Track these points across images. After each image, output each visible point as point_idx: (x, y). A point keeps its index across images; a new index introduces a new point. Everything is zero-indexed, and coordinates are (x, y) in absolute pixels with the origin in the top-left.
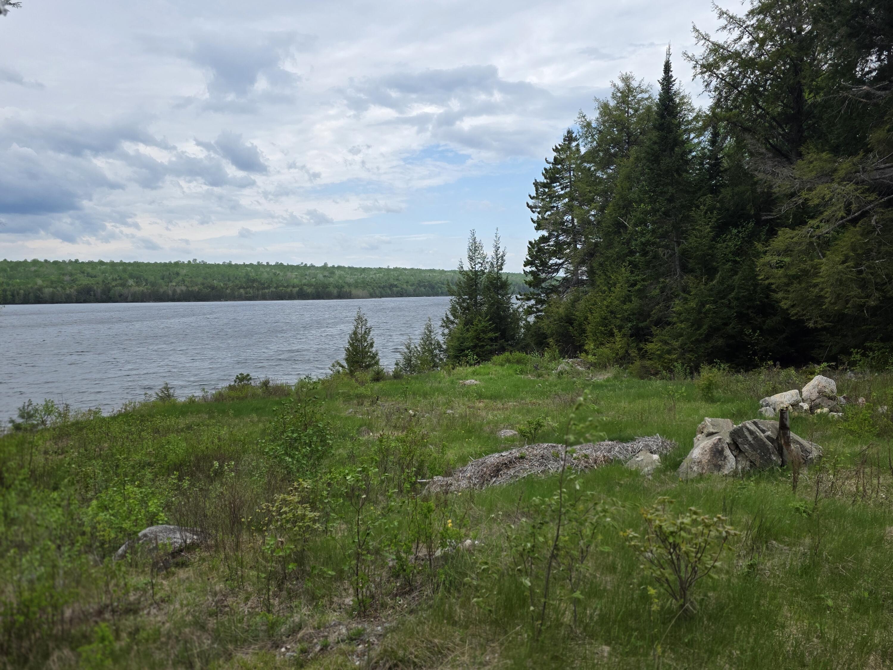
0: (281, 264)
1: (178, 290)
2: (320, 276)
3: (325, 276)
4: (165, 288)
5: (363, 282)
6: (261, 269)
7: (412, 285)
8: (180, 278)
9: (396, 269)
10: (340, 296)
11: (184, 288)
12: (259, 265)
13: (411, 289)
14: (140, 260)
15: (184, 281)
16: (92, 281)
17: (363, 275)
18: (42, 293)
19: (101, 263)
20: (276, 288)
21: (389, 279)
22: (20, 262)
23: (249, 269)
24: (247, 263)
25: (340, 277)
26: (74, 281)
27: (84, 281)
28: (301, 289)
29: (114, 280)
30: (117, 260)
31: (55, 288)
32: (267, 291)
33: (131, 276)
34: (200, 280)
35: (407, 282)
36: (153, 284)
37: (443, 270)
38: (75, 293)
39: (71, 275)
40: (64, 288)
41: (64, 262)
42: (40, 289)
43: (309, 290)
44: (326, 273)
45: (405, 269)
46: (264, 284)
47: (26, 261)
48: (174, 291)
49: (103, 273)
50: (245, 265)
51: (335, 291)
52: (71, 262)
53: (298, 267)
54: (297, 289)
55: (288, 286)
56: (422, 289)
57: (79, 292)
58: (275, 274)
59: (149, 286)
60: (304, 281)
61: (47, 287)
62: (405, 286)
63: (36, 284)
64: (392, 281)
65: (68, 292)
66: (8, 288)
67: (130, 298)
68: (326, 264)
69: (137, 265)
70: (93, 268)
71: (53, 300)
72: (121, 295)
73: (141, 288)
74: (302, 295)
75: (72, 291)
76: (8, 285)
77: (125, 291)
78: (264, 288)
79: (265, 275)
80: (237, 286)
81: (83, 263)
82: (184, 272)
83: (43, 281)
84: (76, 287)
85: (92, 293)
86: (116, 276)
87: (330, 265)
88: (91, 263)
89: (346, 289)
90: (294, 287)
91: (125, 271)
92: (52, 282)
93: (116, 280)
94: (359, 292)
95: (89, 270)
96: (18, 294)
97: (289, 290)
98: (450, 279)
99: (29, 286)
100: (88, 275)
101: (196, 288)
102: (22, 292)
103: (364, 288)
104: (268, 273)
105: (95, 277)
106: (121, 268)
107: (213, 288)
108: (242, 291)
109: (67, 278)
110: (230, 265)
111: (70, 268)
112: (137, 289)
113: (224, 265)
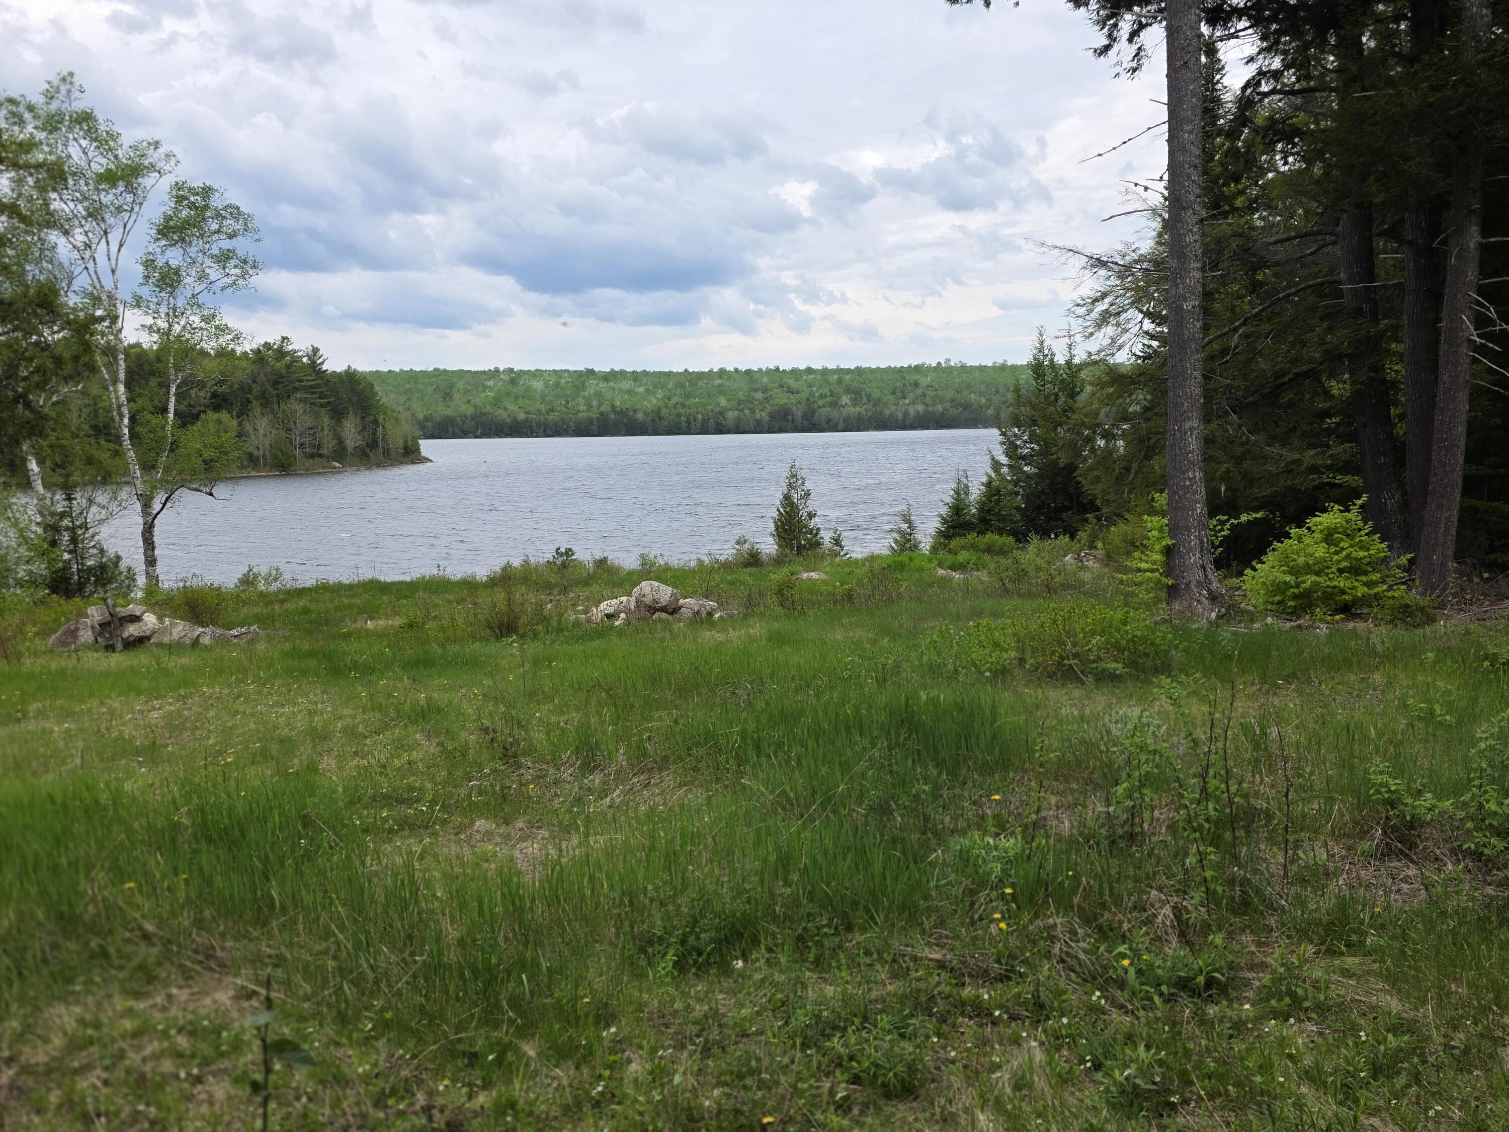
1: (912, 412)
4: (893, 407)
8: (919, 391)
11: (920, 408)
14: (864, 365)
15: (923, 395)
16: (792, 399)
18: (725, 419)
19: (809, 371)
22: (703, 373)
26: (768, 399)
27: (782, 399)
29: (822, 396)
30: (832, 366)
31: (742, 410)
33: (848, 391)
34: (950, 394)
36: (878, 402)
38: (768, 418)
39: (765, 390)
40: (752, 411)
41: (760, 370)
42: (723, 413)
47: (710, 371)
48: (906, 413)
49: (810, 386)
52: (769, 371)
57: (772, 416)
59: (870, 406)
61: (731, 409)
63: (718, 405)
65: (758, 416)
66: (683, 411)
67: (841, 425)
69: (859, 371)
70: (797, 380)
71: (738, 429)
72: (829, 421)
73: (858, 409)
75: (763, 415)
76: (684, 406)
77: (834, 414)
80: (1005, 402)
81: (784, 371)
82: (925, 381)
83: (728, 400)
84: (769, 409)
85: (790, 418)
86: (826, 391)
88: (794, 371)
91: (840, 382)
92: (739, 402)
93: (825, 396)
95: (791, 382)
96: (695, 419)
99: (709, 408)
100: (791, 391)
101: (939, 408)
102: (700, 416)
106: (835, 377)
107: (966, 407)
109: (759, 395)
110: (1003, 367)
111: (765, 380)
112: (852, 409)
113: (994, 367)
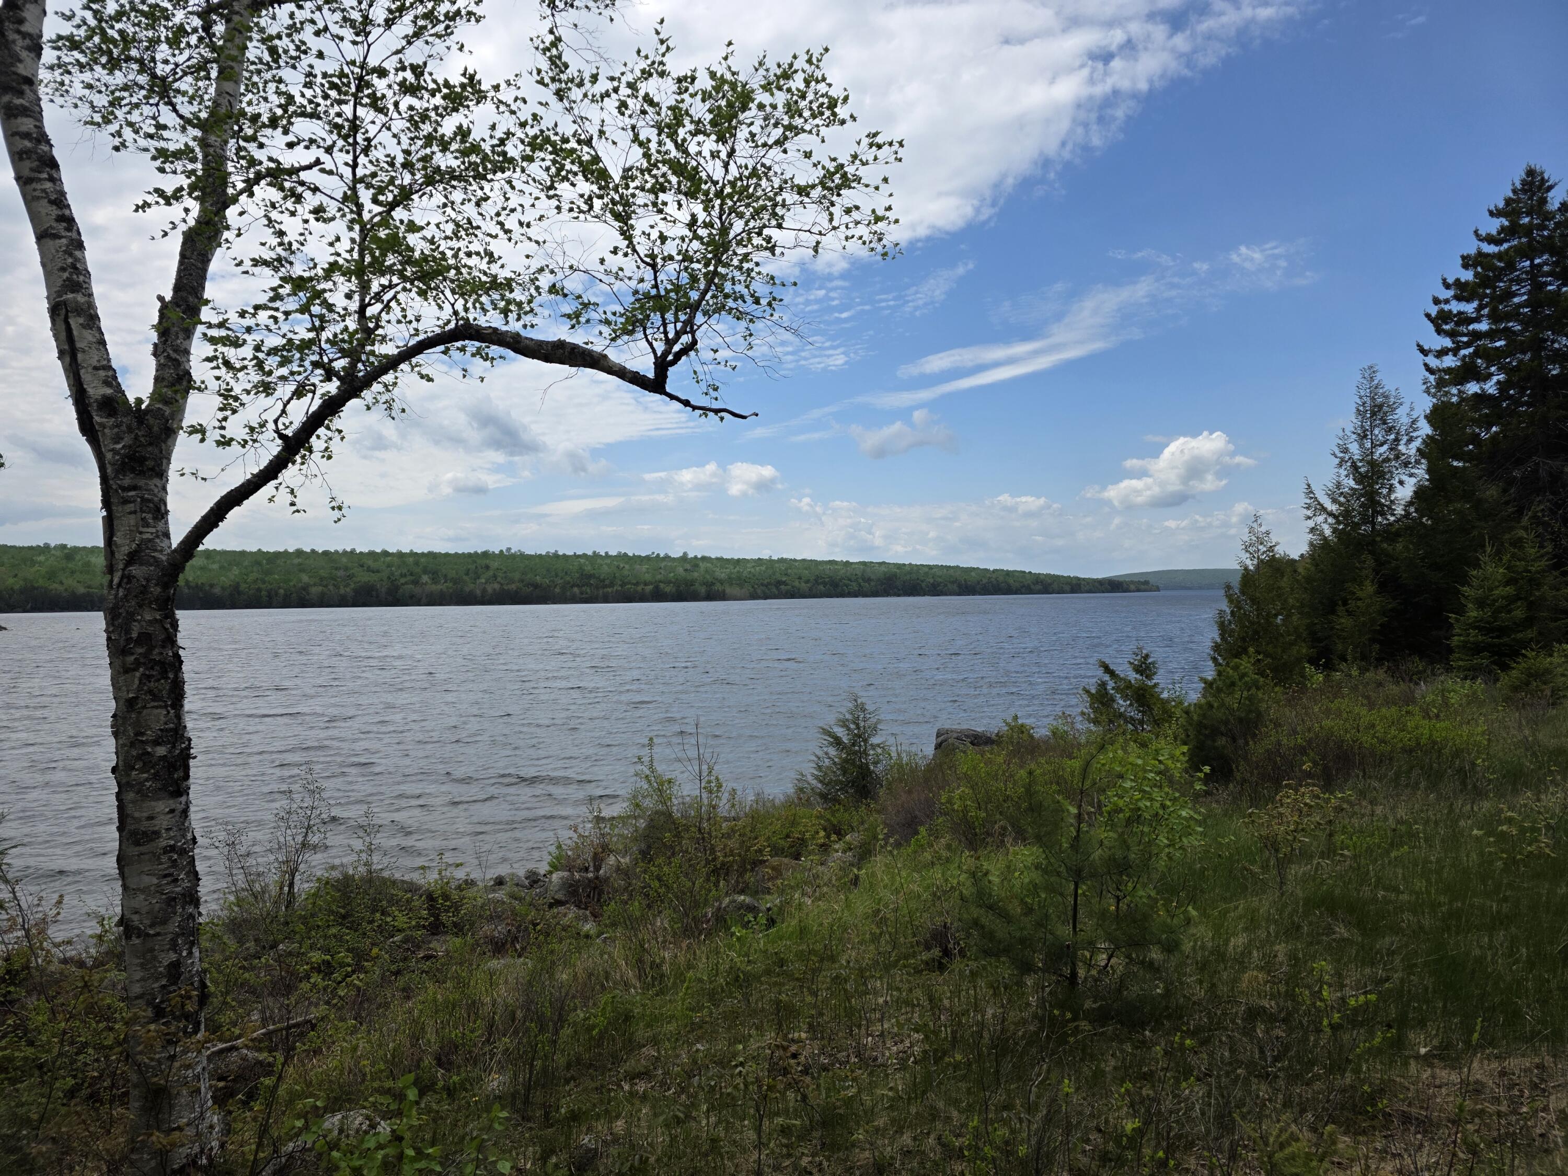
0: (625, 554)
1: (489, 589)
2: (680, 571)
3: (686, 570)
4: (472, 586)
5: (739, 579)
6: (599, 561)
7: (807, 582)
8: (491, 573)
9: (782, 560)
10: (711, 596)
11: (497, 586)
12: (596, 555)
13: (804, 587)
14: (435, 550)
15: (495, 576)
16: (374, 577)
17: (737, 569)
18: (308, 594)
19: (385, 553)
20: (621, 586)
21: (774, 573)
22: (279, 553)
23: (582, 561)
24: (579, 553)
25: (707, 571)
26: (350, 577)
27: (364, 577)
28: (657, 587)
29: (402, 576)
30: (406, 550)
31: (326, 586)
32: (610, 590)
33: (425, 571)
34: (517, 576)
35: (800, 578)
36: (455, 581)
37: (847, 562)
38: (352, 593)
39: (346, 569)
40: (336, 587)
41: (337, 552)
42: (305, 588)
43: (668, 589)
44: (688, 566)
45: (795, 560)
46: (603, 581)
47: (286, 552)
48: (484, 590)
49: (388, 566)
50: (576, 556)
51: (703, 590)
52: (345, 552)
53: (648, 558)
54: (651, 587)
55: (637, 584)
56: (821, 587)
57: (356, 591)
58: (618, 567)
59: (450, 584)
60: (659, 577)
61: (315, 585)
62: (796, 584)
63: (300, 581)
64: (778, 576)
65: (342, 591)
66: (263, 586)
67: (424, 600)
68: (685, 554)
69: (431, 555)
70: (375, 560)
71: (323, 603)
72: (412, 597)
73: (439, 587)
74: (658, 596)
75: (347, 591)
76: (264, 582)
77: (417, 590)
78: (606, 586)
79: (605, 569)
80: (568, 583)
81: (361, 553)
82: (495, 565)
83: (310, 577)
84: (353, 586)
85: (375, 593)
86: (405, 571)
87: (691, 555)
88: (372, 554)
89: (718, 587)
90: (646, 584)
91: (417, 563)
92: (322, 579)
93: (405, 576)
94: (736, 591)
95: (370, 562)
96: (277, 594)
97: (639, 588)
98: (860, 574)
99: (292, 584)
100: (369, 570)
101: (513, 587)
102: (282, 591)
103: (741, 586)
104: (608, 566)
105: (378, 571)
106: (411, 559)
107: (536, 586)
108: (576, 590)
109: (341, 573)
110: (556, 555)
111: (344, 560)
112: (434, 587)
113: (548, 556)
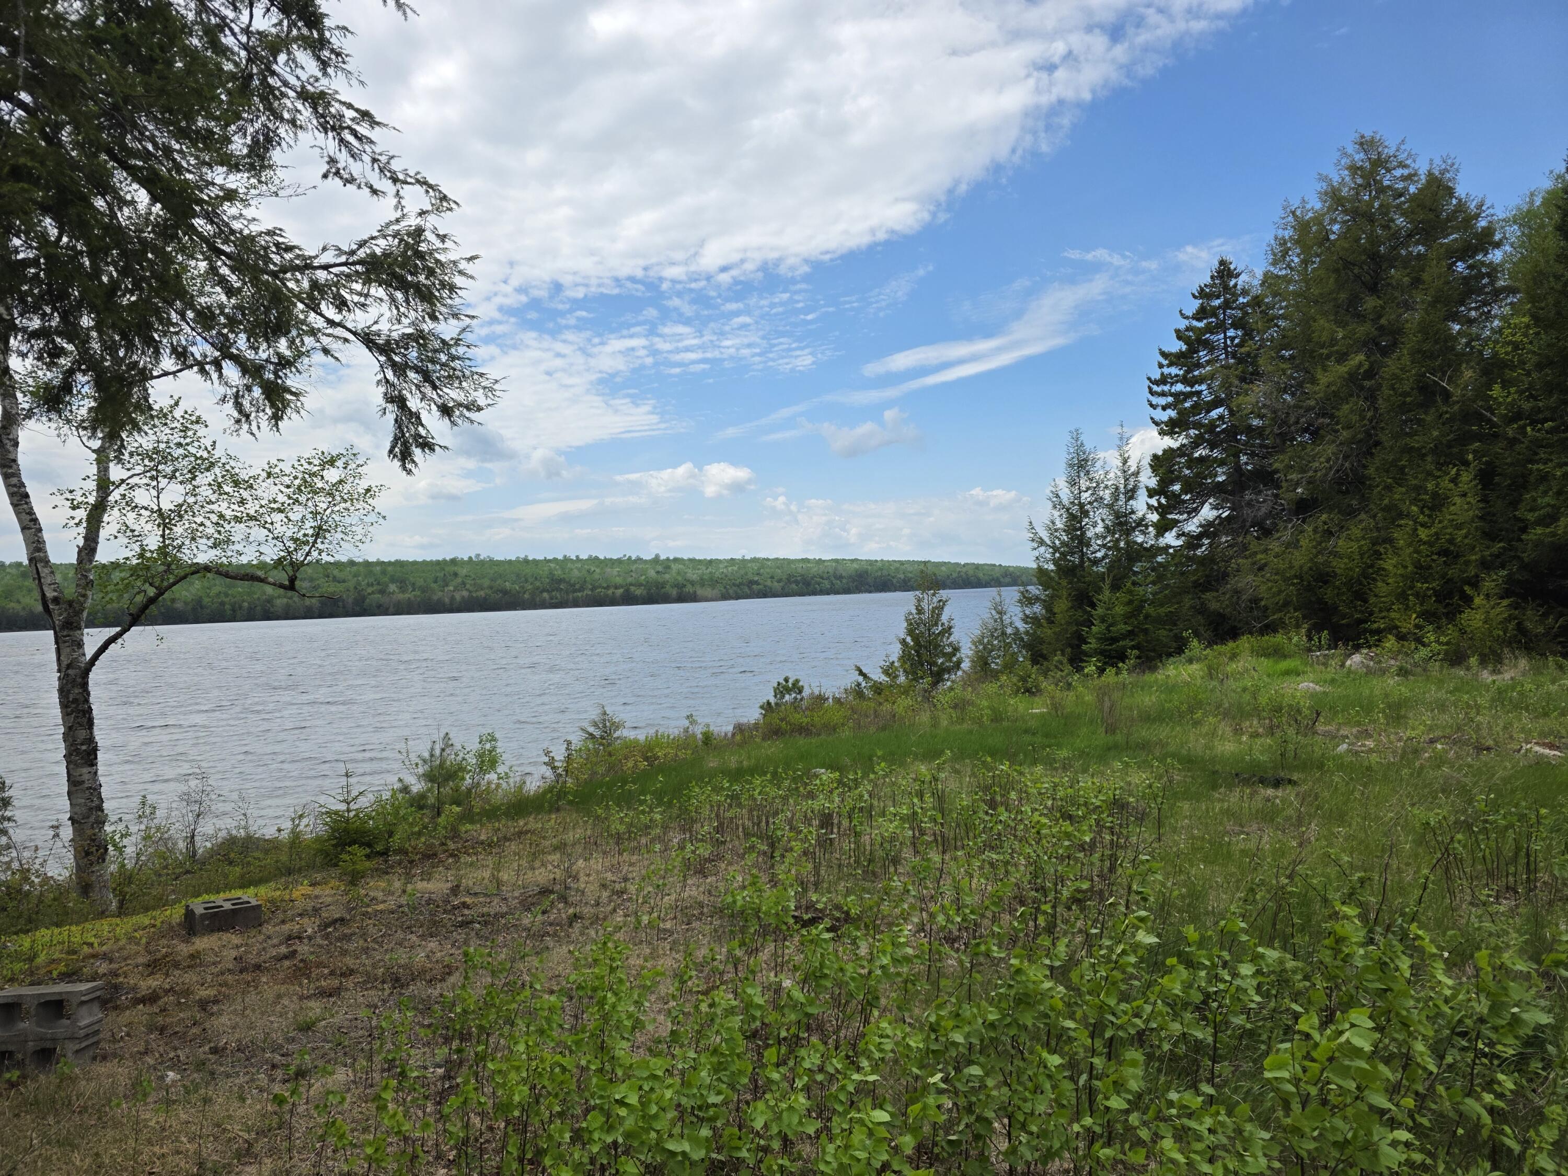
0: (597, 558)
1: (458, 596)
2: (652, 573)
3: (658, 572)
5: (711, 579)
6: (569, 565)
7: (779, 581)
8: (459, 580)
9: (754, 560)
10: (681, 599)
11: (465, 593)
12: (566, 559)
13: (777, 586)
14: (402, 558)
15: (464, 584)
16: (340, 588)
17: (710, 570)
18: (272, 606)
19: (351, 563)
20: (592, 590)
21: (746, 574)
23: (552, 565)
24: (550, 557)
25: (679, 573)
26: (315, 588)
27: (330, 588)
28: (627, 591)
29: (369, 585)
31: (291, 598)
32: (579, 594)
33: (393, 580)
34: (486, 582)
35: (772, 577)
36: (424, 590)
37: (820, 560)
38: (318, 605)
39: (312, 580)
42: (269, 601)
43: (638, 592)
44: (660, 568)
45: (768, 560)
46: (574, 585)
47: (251, 564)
48: (453, 598)
49: (355, 576)
50: (546, 561)
51: (674, 592)
53: (619, 561)
54: (621, 591)
55: (608, 588)
56: (794, 586)
57: (323, 603)
58: (589, 571)
59: (417, 593)
60: (629, 580)
61: (279, 597)
62: (769, 583)
63: (265, 593)
64: (750, 577)
65: (307, 603)
66: (226, 600)
67: (390, 610)
68: (657, 556)
69: (399, 564)
70: (342, 570)
71: (288, 615)
72: (379, 606)
73: (407, 596)
74: (628, 599)
75: (313, 602)
76: (227, 595)
77: (384, 600)
78: (575, 591)
79: (576, 573)
80: (538, 588)
82: (463, 572)
84: (318, 597)
85: (340, 604)
86: (371, 580)
87: (663, 557)
88: (337, 563)
89: (689, 589)
90: (616, 587)
91: (384, 572)
93: (372, 585)
94: (708, 592)
95: (336, 572)
96: (240, 607)
97: (610, 592)
98: (832, 572)
99: (256, 596)
100: (335, 579)
101: (482, 593)
102: (246, 604)
103: (713, 586)
104: (579, 570)
105: (344, 581)
106: (378, 568)
107: (505, 592)
108: (545, 595)
109: (306, 584)
110: (526, 561)
111: (310, 571)
112: (401, 596)
113: (518, 561)
